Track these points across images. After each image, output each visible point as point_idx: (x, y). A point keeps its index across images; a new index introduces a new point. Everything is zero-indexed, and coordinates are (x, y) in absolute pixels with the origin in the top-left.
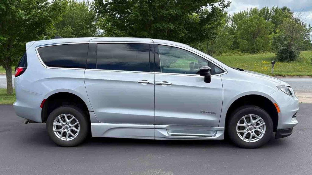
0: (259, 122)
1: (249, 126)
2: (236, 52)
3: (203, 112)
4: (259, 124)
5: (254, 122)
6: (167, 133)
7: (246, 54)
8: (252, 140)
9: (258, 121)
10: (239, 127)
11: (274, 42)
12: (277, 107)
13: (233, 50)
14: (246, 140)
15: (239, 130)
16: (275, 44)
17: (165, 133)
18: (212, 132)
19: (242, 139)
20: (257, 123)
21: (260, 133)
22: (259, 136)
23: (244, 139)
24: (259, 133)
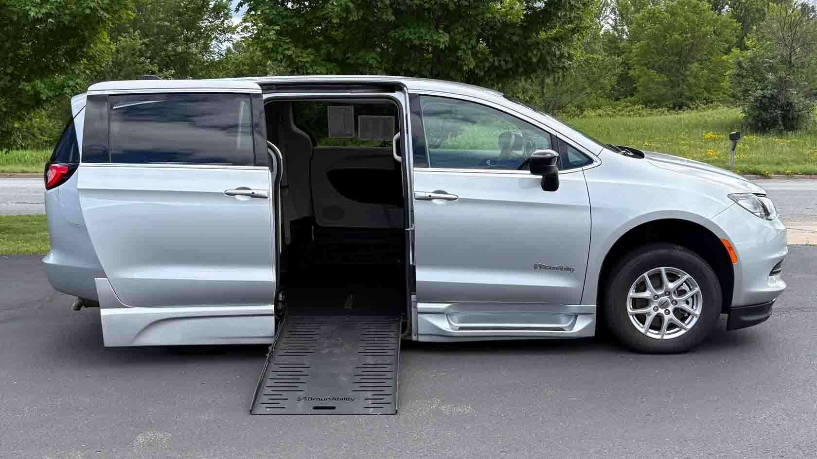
0: (685, 287)
1: (658, 297)
2: (627, 107)
3: (539, 268)
4: (684, 292)
5: (671, 286)
6: (447, 322)
7: (655, 111)
8: (668, 332)
9: (682, 285)
10: (634, 300)
11: (738, 75)
12: (730, 248)
13: (617, 99)
14: (653, 334)
15: (635, 307)
16: (740, 83)
17: (443, 324)
18: (563, 319)
19: (643, 331)
20: (679, 289)
21: (689, 314)
22: (686, 322)
23: (647, 331)
24: (686, 315)
